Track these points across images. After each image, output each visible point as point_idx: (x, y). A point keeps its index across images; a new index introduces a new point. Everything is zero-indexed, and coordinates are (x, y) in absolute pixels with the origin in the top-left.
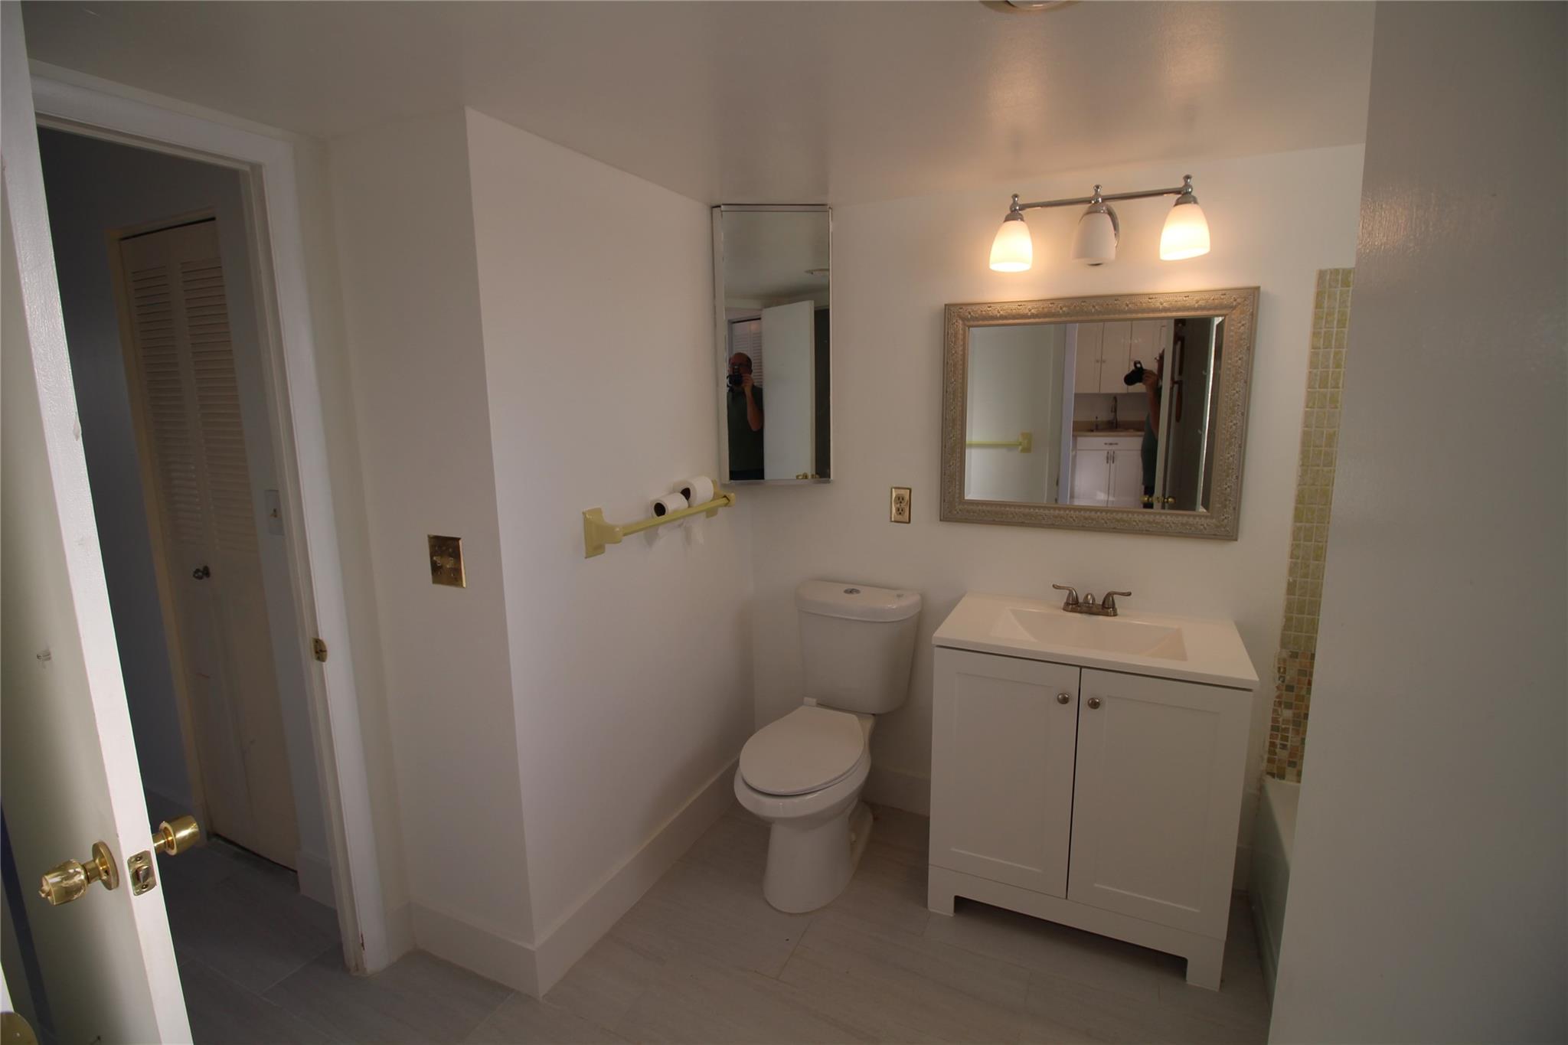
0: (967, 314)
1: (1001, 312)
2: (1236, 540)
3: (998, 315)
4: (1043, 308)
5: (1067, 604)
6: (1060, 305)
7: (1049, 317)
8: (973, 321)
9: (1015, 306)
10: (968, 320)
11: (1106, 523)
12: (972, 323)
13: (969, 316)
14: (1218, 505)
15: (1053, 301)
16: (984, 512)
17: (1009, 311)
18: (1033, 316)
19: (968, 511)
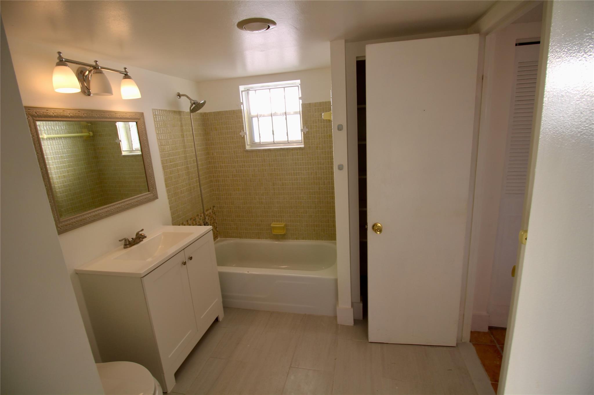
0: (34, 113)
1: (55, 114)
2: (158, 198)
3: (53, 115)
4: (75, 113)
5: (125, 245)
6: (83, 113)
7: (79, 118)
8: (39, 118)
9: (61, 111)
10: (36, 117)
11: (124, 207)
12: (38, 119)
13: (36, 115)
14: (152, 189)
15: (79, 110)
16: (74, 222)
17: (59, 114)
18: (71, 117)
19: (66, 225)
